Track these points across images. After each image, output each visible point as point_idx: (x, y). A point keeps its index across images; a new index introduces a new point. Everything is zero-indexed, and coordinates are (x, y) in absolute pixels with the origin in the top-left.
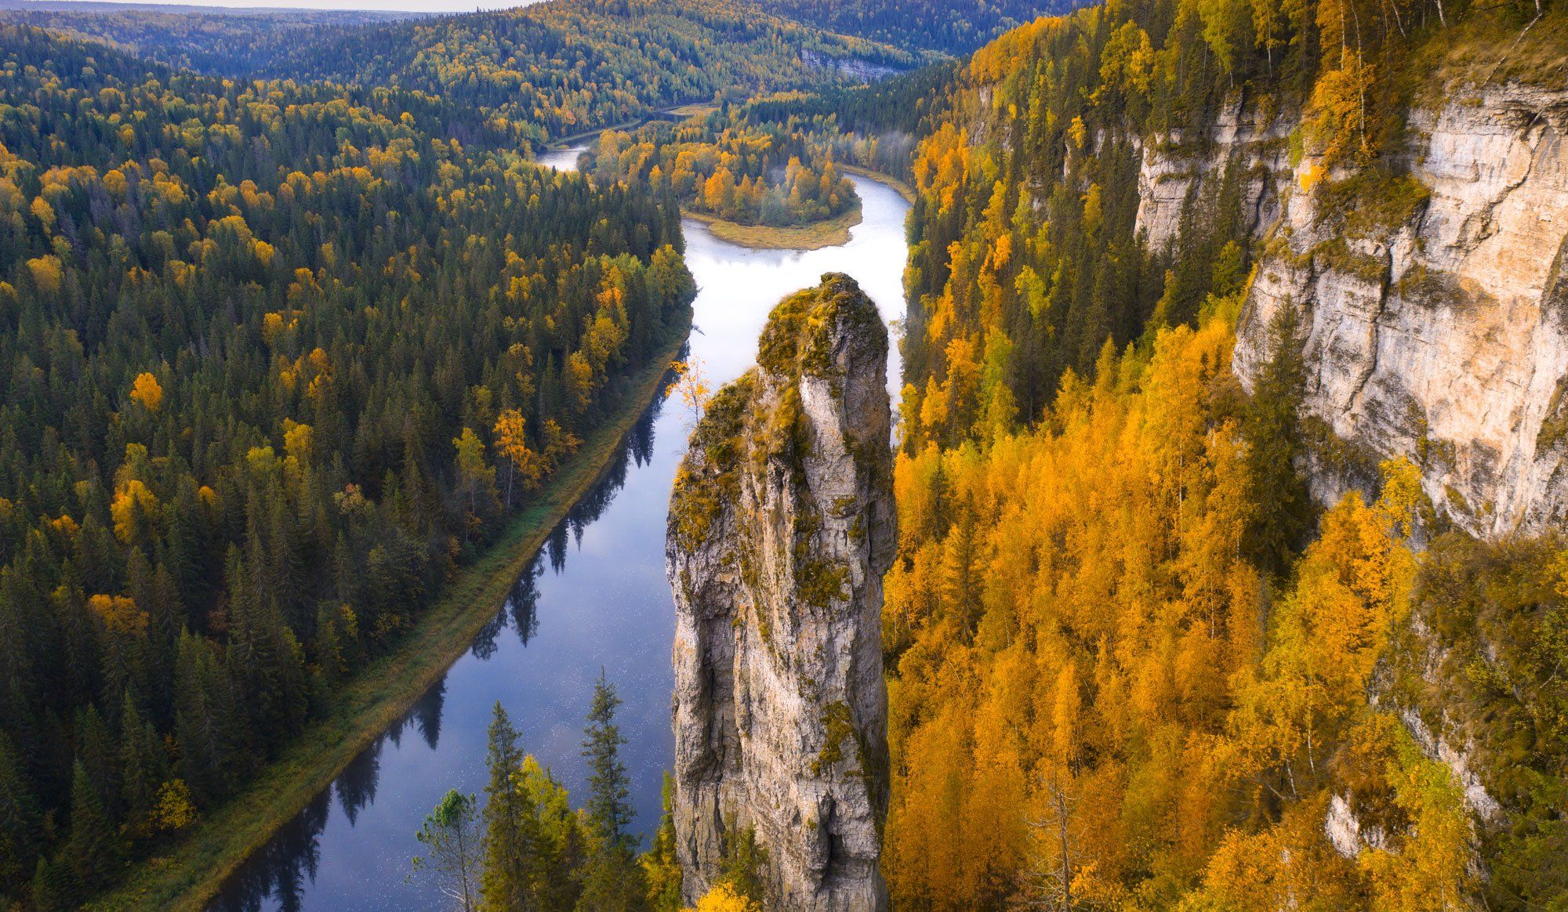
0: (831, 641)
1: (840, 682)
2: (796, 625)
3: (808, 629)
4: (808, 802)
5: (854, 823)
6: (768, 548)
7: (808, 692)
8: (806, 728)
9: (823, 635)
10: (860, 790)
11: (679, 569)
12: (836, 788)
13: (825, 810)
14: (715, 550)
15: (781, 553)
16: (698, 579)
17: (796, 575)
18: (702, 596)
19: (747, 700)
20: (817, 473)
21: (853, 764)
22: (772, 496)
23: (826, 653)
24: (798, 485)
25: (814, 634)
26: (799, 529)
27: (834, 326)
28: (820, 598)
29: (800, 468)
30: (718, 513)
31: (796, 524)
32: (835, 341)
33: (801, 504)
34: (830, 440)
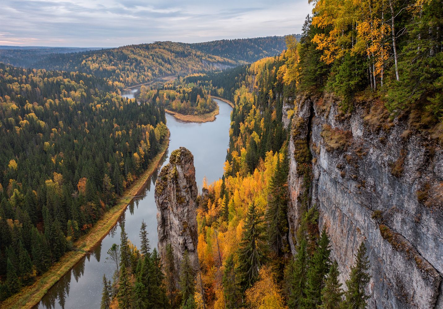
0: (183, 210)
1: (185, 218)
2: (177, 208)
3: (179, 208)
4: (181, 240)
5: (189, 244)
6: (172, 195)
7: (180, 220)
8: (180, 226)
9: (182, 209)
10: (190, 237)
11: (157, 200)
12: (185, 237)
13: (184, 241)
14: (164, 196)
15: (174, 195)
16: (161, 201)
17: (177, 199)
18: (162, 205)
19: (170, 224)
20: (179, 181)
21: (188, 232)
22: (172, 185)
23: (182, 213)
24: (176, 183)
25: (180, 209)
26: (177, 191)
27: (181, 156)
28: (181, 203)
29: (176, 180)
30: (164, 189)
31: (176, 190)
32: (181, 159)
33: (177, 187)
34: (181, 175)
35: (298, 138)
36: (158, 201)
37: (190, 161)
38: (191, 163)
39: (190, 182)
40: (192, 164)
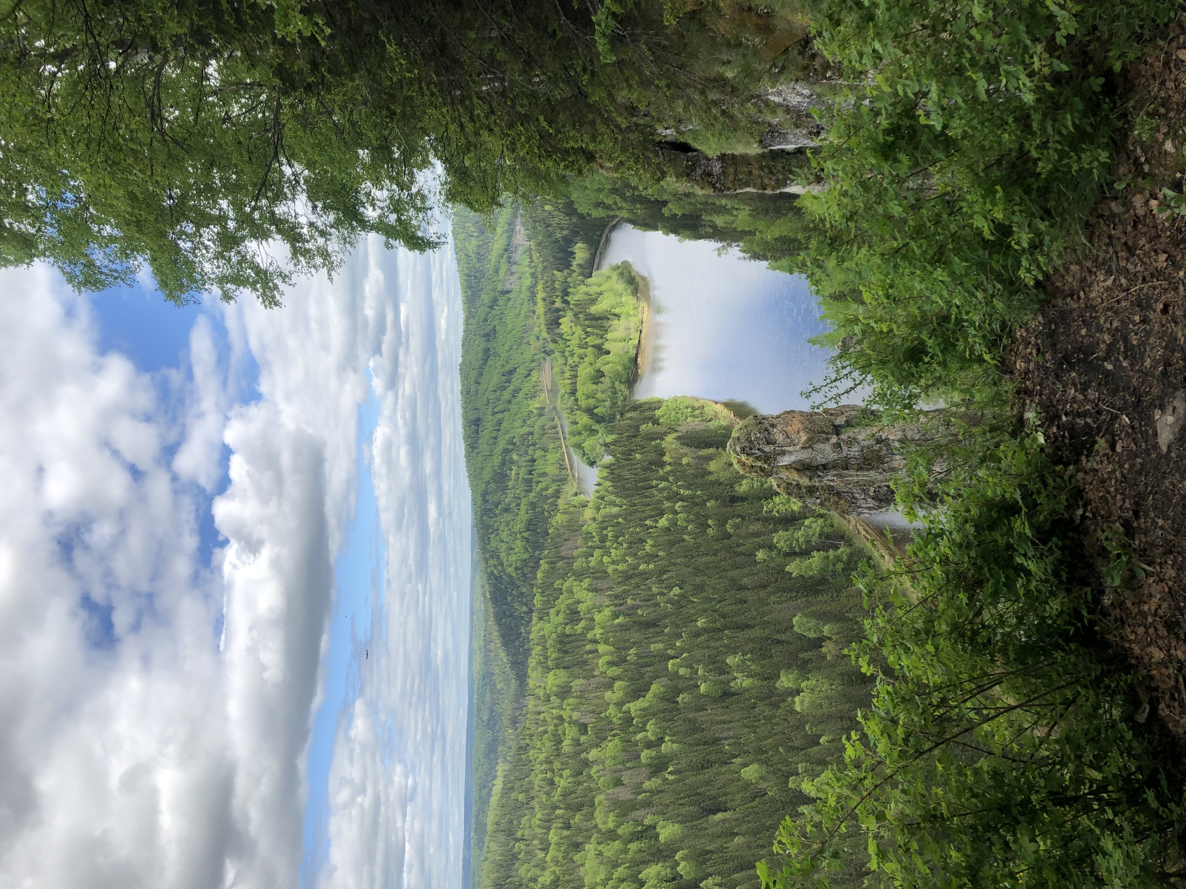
6: (856, 478)
11: (866, 511)
14: (857, 495)
15: (857, 475)
16: (871, 503)
17: (868, 470)
18: (881, 501)
20: (820, 459)
24: (825, 468)
26: (846, 468)
28: (880, 460)
29: (817, 468)
30: (838, 494)
31: (843, 469)
32: (759, 453)
33: (834, 467)
34: (804, 455)
35: (719, 179)
36: (870, 509)
37: (766, 430)
38: (773, 426)
39: (824, 432)
40: (775, 421)
